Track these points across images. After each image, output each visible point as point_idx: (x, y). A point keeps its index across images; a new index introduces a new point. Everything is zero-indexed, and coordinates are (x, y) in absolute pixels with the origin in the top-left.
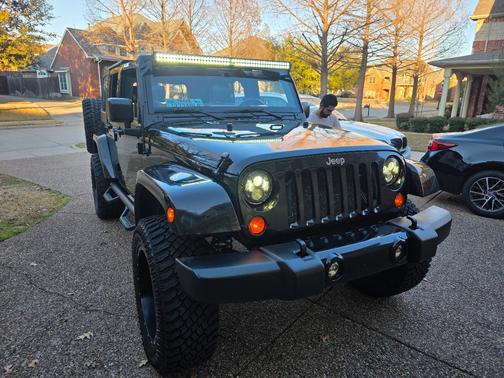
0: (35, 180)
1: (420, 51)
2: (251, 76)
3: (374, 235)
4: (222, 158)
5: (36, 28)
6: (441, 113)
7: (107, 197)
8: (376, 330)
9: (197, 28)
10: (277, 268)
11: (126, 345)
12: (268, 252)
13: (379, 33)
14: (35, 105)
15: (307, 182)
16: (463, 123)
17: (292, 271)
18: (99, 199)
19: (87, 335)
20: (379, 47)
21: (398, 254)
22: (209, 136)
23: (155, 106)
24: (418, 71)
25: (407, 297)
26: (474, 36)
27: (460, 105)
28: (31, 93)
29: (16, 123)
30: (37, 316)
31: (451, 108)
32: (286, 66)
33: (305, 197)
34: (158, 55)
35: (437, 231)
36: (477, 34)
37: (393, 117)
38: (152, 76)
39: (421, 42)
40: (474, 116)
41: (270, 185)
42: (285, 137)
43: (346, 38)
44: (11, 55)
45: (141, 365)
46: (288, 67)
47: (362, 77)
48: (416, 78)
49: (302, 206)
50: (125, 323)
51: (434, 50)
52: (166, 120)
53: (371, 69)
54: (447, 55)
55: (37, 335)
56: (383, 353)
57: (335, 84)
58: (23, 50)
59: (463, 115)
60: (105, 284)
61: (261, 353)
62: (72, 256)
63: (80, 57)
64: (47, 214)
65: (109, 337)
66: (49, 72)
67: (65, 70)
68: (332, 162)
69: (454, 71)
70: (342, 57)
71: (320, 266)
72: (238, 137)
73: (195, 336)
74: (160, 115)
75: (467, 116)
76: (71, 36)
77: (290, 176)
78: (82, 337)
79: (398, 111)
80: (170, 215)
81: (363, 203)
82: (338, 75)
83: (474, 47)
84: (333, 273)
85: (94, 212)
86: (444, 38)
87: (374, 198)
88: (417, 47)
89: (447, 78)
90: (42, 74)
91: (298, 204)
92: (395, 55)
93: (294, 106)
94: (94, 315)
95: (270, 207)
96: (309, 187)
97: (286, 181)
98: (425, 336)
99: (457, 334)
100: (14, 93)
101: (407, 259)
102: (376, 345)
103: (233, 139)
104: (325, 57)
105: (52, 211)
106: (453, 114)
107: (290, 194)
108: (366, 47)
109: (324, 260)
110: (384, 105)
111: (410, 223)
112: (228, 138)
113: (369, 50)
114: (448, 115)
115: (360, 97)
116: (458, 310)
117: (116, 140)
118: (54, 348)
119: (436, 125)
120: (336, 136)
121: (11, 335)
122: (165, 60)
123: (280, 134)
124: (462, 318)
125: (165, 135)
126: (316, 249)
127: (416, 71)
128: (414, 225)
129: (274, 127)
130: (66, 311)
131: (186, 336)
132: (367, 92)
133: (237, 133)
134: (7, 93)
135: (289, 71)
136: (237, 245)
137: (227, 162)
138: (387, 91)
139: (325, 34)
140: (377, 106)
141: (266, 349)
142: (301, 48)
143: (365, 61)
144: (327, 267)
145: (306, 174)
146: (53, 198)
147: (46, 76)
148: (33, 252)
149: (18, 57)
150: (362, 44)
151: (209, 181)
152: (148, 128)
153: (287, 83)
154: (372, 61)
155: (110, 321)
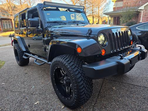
4: (89, 30)
7: (25, 57)
8: (126, 83)
11: (53, 103)
13: (89, 6)
20: (89, 10)
26: (113, 6)
30: (14, 100)
39: (99, 9)
41: (104, 38)
45: (62, 108)
50: (49, 96)
51: (102, 11)
52: (51, 25)
55: (18, 106)
56: (132, 89)
60: (34, 85)
65: (46, 102)
68: (118, 30)
69: (110, 16)
78: (36, 103)
80: (79, 50)
83: (113, 9)
86: (105, 7)
89: (108, 18)
92: (93, 12)
94: (36, 95)
105: (1, 66)
113: (86, 11)
118: (27, 109)
121: (7, 109)
128: (141, 48)
152: (46, 28)
154: (87, 14)
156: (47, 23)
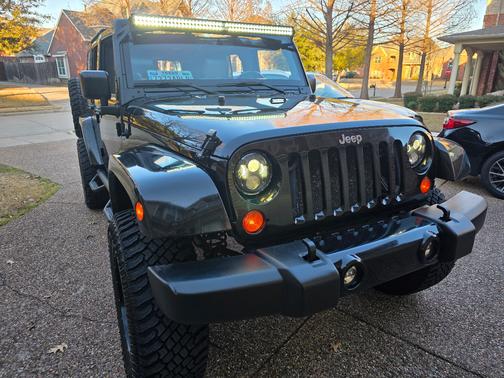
0: (25, 168)
1: (428, 27)
2: (249, 45)
3: (394, 230)
4: (208, 136)
5: (30, 10)
6: (451, 91)
7: (94, 186)
8: (395, 335)
9: (197, 8)
10: (278, 277)
11: (104, 359)
12: (267, 256)
13: (385, 8)
14: (33, 90)
15: (316, 165)
16: (474, 101)
17: (298, 282)
18: (87, 187)
19: (60, 347)
20: (386, 23)
21: (427, 251)
22: (201, 113)
23: (134, 79)
24: (426, 48)
25: (428, 294)
26: (485, 9)
27: (469, 83)
28: (29, 78)
29: (13, 109)
30: (6, 324)
31: (460, 86)
32: (289, 32)
33: (313, 185)
34: (136, 18)
35: (473, 221)
36: (488, 8)
37: (400, 96)
38: (131, 44)
39: (429, 18)
40: (484, 93)
41: (269, 170)
42: (289, 113)
43: (351, 13)
44: (5, 39)
46: (291, 34)
47: (369, 56)
48: (424, 56)
49: (309, 194)
50: (106, 331)
51: (441, 26)
52: (148, 95)
53: (377, 47)
54: (456, 31)
56: (405, 363)
57: (340, 64)
58: (17, 33)
59: (473, 92)
60: (87, 284)
61: (262, 366)
62: (55, 251)
63: (76, 40)
64: (32, 204)
65: (86, 350)
66: (47, 56)
67: (63, 54)
68: (346, 140)
69: (464, 47)
70: (347, 34)
71: (334, 274)
72: (236, 114)
73: (178, 360)
74: (141, 90)
75: (477, 93)
76: (66, 18)
77: (294, 158)
78: (54, 350)
79: (405, 90)
80: (139, 212)
81: (383, 191)
82: (342, 54)
83: (485, 21)
84: (348, 279)
85: (84, 201)
86: (453, 13)
87: (397, 184)
88: (425, 22)
89: (457, 54)
90: (39, 59)
91: (304, 194)
92: (403, 32)
93: (299, 78)
94: (72, 321)
95: (269, 199)
96: (318, 172)
97: (290, 165)
98: (451, 342)
99: (488, 339)
100: (12, 78)
101: (438, 258)
102: (395, 355)
103: (229, 116)
104: (330, 33)
105: (39, 201)
106: (463, 93)
107: (295, 180)
108: (372, 24)
109: (338, 264)
110: (390, 86)
111: (441, 214)
112: (223, 115)
113: (375, 27)
114: (457, 93)
115: (366, 76)
116: (488, 308)
117: (98, 122)
118: (21, 364)
119: (445, 104)
120: (343, 111)
122: (145, 24)
123: (283, 110)
124: (493, 317)
125: (149, 114)
126: (327, 250)
127: (424, 48)
128: (446, 217)
129: (274, 101)
130: (40, 317)
131: (167, 360)
132: (373, 72)
133: (234, 108)
134: (5, 79)
135: (292, 37)
136: (232, 244)
137: (213, 141)
138: (393, 70)
139: (330, 9)
140: (383, 86)
141: (269, 360)
142: (305, 25)
143: (371, 38)
144: (343, 273)
145: (315, 156)
146: (43, 187)
147: (44, 61)
148: (11, 248)
149: (12, 41)
150: (367, 20)
151: (193, 166)
152: (127, 104)
153: (290, 52)
154: (378, 38)
155: (88, 330)
156: (136, 87)
